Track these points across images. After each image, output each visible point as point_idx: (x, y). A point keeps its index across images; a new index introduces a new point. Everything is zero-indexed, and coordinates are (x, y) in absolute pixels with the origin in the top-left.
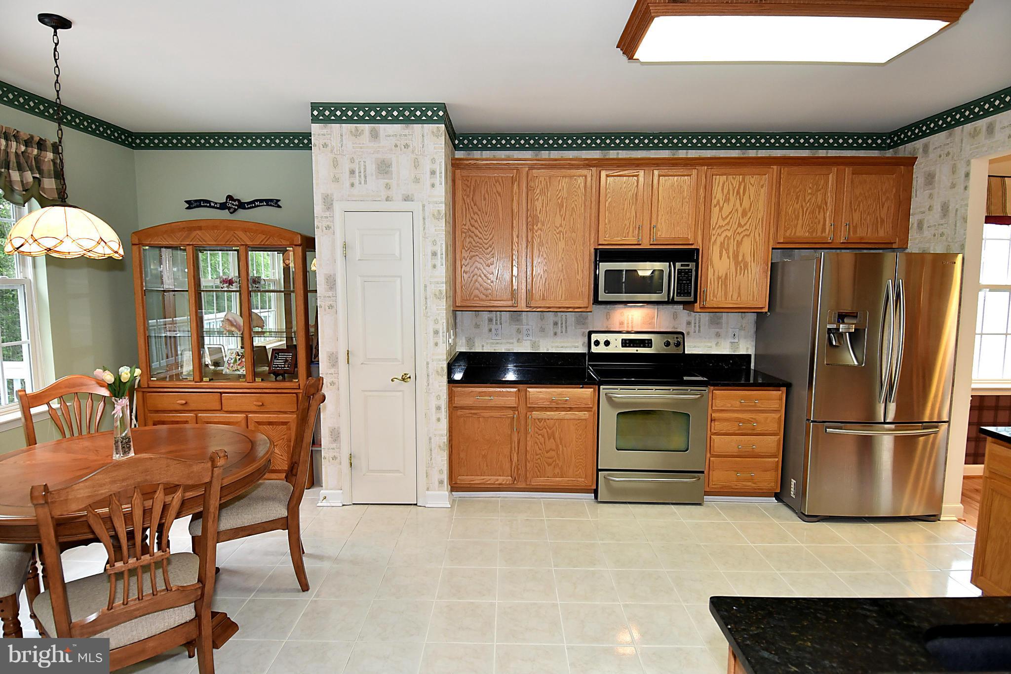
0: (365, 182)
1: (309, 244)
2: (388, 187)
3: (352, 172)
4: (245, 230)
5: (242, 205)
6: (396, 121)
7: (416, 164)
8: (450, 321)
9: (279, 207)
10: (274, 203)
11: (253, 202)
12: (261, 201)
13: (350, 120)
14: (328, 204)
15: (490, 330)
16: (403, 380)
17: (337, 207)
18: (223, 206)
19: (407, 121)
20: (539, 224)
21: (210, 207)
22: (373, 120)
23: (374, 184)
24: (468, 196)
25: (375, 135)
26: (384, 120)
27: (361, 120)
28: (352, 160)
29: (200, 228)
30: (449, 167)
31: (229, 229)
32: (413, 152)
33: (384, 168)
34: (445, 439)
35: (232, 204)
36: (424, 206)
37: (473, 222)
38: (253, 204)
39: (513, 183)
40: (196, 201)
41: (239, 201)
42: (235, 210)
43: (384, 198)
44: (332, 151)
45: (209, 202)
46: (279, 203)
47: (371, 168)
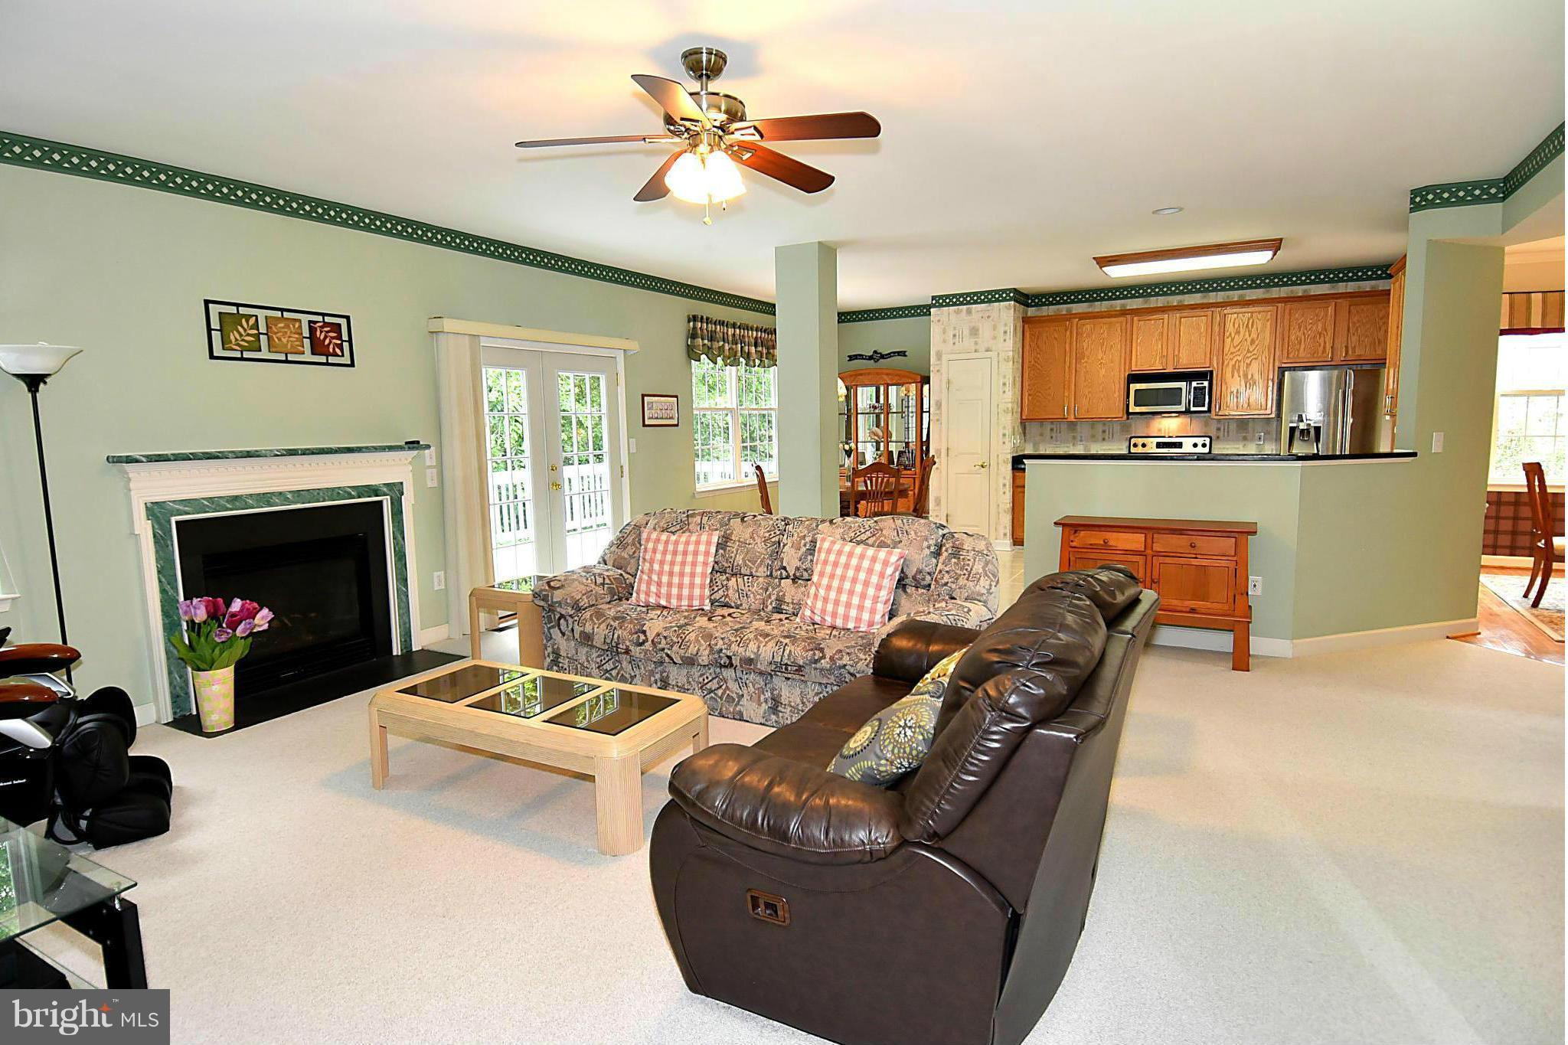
0: (962, 341)
1: (926, 380)
2: (976, 343)
3: (954, 336)
4: (887, 374)
5: (883, 357)
6: (983, 302)
7: (995, 328)
8: (1016, 429)
9: (906, 356)
10: (902, 354)
11: (889, 354)
12: (894, 353)
13: (955, 304)
14: (939, 356)
15: (1052, 437)
16: (982, 466)
17: (945, 358)
18: (871, 358)
19: (990, 301)
20: (1086, 359)
21: (863, 359)
22: (968, 303)
23: (968, 343)
24: (1033, 342)
25: (969, 312)
26: (975, 302)
27: (962, 304)
28: (955, 329)
29: (861, 375)
30: (1020, 324)
31: (877, 374)
32: (993, 320)
33: (974, 332)
34: (1009, 506)
35: (877, 356)
36: (998, 354)
37: (1036, 360)
38: (889, 355)
39: (1066, 330)
40: (854, 355)
41: (880, 353)
42: (878, 360)
43: (974, 350)
44: (943, 324)
45: (863, 355)
46: (907, 354)
47: (966, 332)
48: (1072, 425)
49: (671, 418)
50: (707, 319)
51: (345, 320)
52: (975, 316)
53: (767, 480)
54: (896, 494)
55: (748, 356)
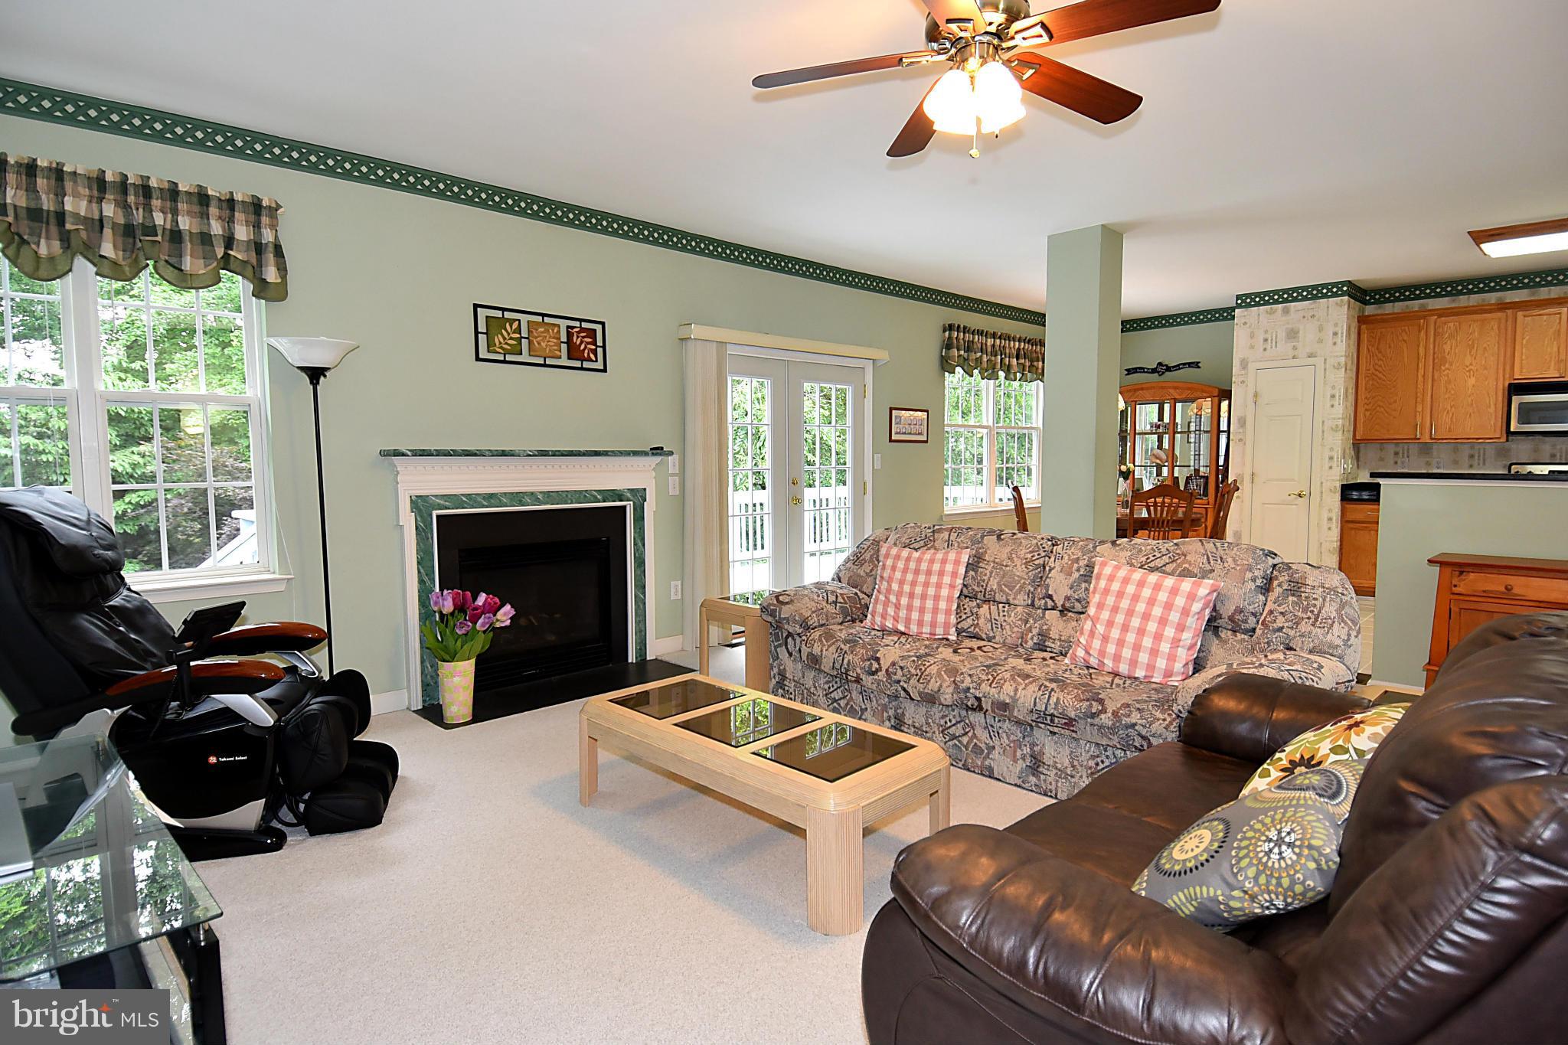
0: (1276, 346)
1: (1226, 394)
2: (1295, 348)
3: (1266, 340)
4: (1175, 388)
5: (1169, 369)
6: (1305, 299)
7: (1321, 329)
8: (1348, 451)
9: (1199, 367)
10: (1195, 365)
11: (1178, 365)
12: (1184, 364)
13: (1267, 303)
14: (1244, 364)
15: (1396, 463)
16: (1300, 495)
17: (1252, 367)
18: (1154, 371)
19: (1315, 298)
20: (1447, 366)
21: (1144, 372)
22: (1286, 301)
23: (1284, 347)
24: (1373, 346)
25: (1286, 311)
26: (1295, 300)
27: (1276, 302)
28: (1266, 332)
29: (1142, 389)
30: (1355, 324)
31: (1163, 388)
32: (1318, 320)
33: (1292, 334)
34: (1336, 545)
35: (1162, 369)
36: (1325, 360)
37: (1377, 367)
38: (1178, 367)
39: (1419, 331)
40: (1133, 369)
41: (1166, 365)
42: (1163, 373)
43: (1291, 357)
44: (1250, 327)
45: (1144, 368)
46: (1200, 365)
47: (1282, 335)
48: (1426, 449)
49: (920, 434)
50: (965, 328)
51: (600, 326)
52: (1293, 315)
53: (1025, 506)
54: (1187, 524)
55: (1008, 370)
